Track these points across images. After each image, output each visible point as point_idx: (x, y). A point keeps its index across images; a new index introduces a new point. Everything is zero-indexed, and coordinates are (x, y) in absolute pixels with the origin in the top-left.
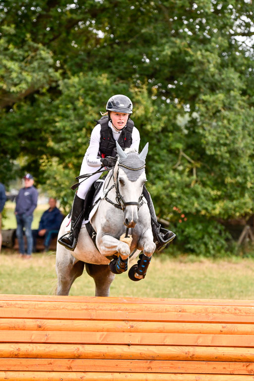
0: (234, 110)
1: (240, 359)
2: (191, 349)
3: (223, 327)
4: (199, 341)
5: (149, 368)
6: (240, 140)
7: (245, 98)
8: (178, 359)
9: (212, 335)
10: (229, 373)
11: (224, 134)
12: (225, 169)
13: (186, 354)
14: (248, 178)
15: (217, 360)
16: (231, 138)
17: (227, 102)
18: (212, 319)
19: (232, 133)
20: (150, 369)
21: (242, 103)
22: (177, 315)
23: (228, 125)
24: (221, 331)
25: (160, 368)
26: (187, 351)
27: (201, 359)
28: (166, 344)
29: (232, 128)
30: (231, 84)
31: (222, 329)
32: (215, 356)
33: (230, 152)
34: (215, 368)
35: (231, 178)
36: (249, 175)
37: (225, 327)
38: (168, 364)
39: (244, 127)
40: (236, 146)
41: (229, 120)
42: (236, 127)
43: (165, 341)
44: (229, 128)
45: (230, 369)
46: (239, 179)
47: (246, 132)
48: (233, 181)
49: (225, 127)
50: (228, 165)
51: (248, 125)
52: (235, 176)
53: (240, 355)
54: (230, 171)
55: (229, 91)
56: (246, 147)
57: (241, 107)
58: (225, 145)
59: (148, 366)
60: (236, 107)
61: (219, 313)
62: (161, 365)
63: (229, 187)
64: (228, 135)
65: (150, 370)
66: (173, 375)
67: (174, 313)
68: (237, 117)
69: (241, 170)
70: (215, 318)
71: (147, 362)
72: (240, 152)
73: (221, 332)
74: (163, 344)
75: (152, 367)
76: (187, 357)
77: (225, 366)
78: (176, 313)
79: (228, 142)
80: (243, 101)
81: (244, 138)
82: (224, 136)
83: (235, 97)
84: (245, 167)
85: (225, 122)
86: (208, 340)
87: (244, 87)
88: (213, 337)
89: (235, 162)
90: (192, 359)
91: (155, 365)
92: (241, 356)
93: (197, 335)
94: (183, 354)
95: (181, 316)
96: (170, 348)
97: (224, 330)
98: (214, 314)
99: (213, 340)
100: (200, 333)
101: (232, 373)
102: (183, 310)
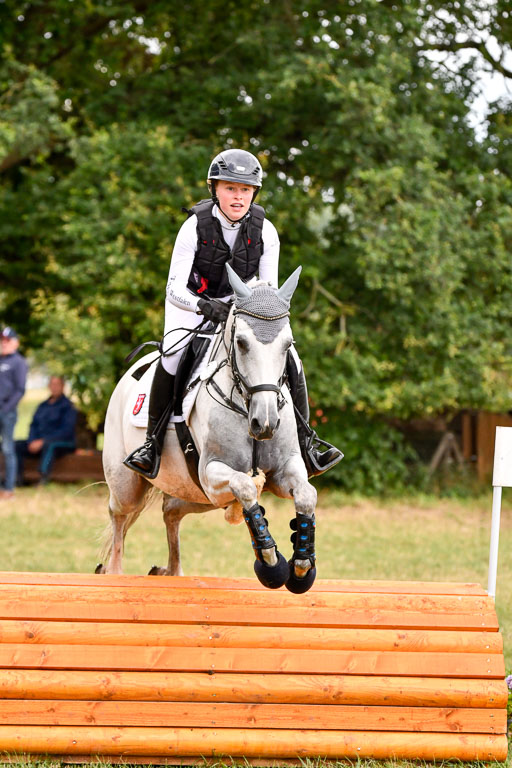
0: (423, 200)
1: (433, 702)
2: (335, 682)
3: (400, 637)
4: (351, 664)
5: (250, 719)
6: (434, 261)
7: (445, 176)
8: (308, 700)
9: (377, 653)
10: (412, 729)
11: (402, 248)
12: (406, 318)
13: (326, 690)
14: (451, 338)
15: (387, 702)
16: (416, 256)
17: (408, 184)
18: (377, 621)
19: (419, 247)
20: (253, 721)
21: (439, 186)
22: (306, 611)
23: (410, 231)
24: (396, 645)
25: (273, 718)
26: (326, 684)
27: (356, 702)
28: (285, 670)
29: (419, 237)
30: (418, 147)
31: (398, 642)
32: (384, 696)
33: (414, 284)
34: (383, 719)
35: (416, 338)
36: (453, 330)
37: (404, 637)
38: (288, 711)
39: (443, 235)
40: (427, 273)
41: (412, 221)
42: (428, 234)
43: (283, 665)
44: (413, 237)
45: (414, 722)
46: (433, 339)
47: (447, 246)
48: (421, 343)
49: (404, 234)
50: (411, 312)
51: (451, 230)
52: (425, 332)
53: (434, 692)
54: (414, 323)
55: (413, 160)
56: (447, 274)
57: (438, 194)
58: (404, 270)
59: (248, 715)
60: (428, 194)
61: (392, 609)
62: (275, 713)
63: (411, 355)
64: (410, 249)
65: (252, 724)
66: (298, 734)
67: (300, 608)
68: (428, 215)
69: (436, 320)
70: (383, 619)
71: (246, 708)
72: (434, 285)
73: (396, 647)
74: (278, 670)
75: (257, 717)
76: (328, 697)
77: (404, 715)
78: (306, 608)
79: (410, 264)
80: (442, 181)
81: (442, 256)
82: (402, 252)
83: (425, 174)
84: (444, 315)
85: (406, 224)
86: (370, 662)
87: (443, 155)
88: (379, 657)
89: (424, 305)
90: (338, 700)
91: (263, 713)
92: (436, 694)
93: (348, 653)
94: (319, 690)
95: (315, 615)
96: (292, 678)
97: (402, 642)
98: (382, 611)
99: (379, 663)
100: (354, 648)
101: (417, 729)
102: (320, 602)
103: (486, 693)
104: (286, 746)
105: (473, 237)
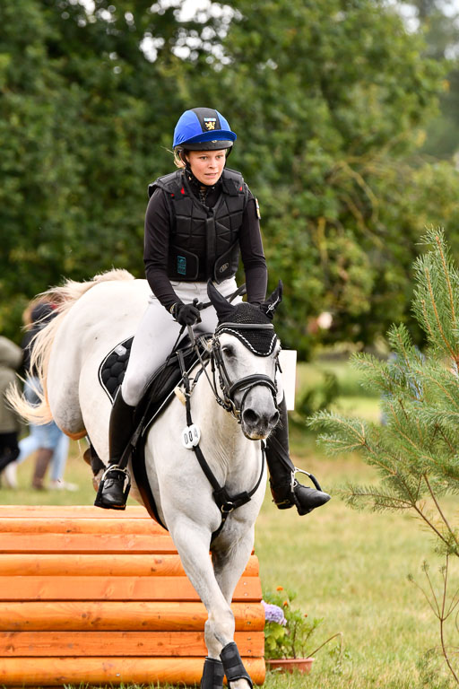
0: (32, 92)
1: (191, 626)
2: (94, 607)
3: (157, 562)
4: (108, 590)
5: (8, 648)
6: (47, 163)
7: (59, 63)
8: (67, 627)
9: (135, 578)
10: (170, 654)
11: (10, 148)
12: (14, 228)
13: (84, 616)
14: (68, 250)
15: (146, 627)
16: (28, 158)
17: (16, 74)
18: (134, 546)
19: (31, 147)
20: (11, 650)
21: (52, 76)
22: (62, 538)
23: (20, 129)
24: (153, 570)
25: (31, 646)
26: (85, 611)
27: (114, 627)
28: (42, 597)
29: (31, 134)
30: (27, 29)
31: (155, 566)
32: (143, 621)
33: (24, 190)
34: (142, 644)
35: (26, 250)
36: (68, 241)
37: (160, 562)
38: (46, 639)
39: (57, 133)
40: (39, 178)
41: (22, 117)
42: (40, 133)
43: (41, 592)
44: (22, 136)
45: (173, 646)
46: (44, 251)
47: (63, 145)
48: (31, 256)
49: (13, 132)
50: (20, 219)
51: (66, 125)
52: (36, 243)
53: (191, 616)
54: (24, 232)
55: (22, 46)
56: (63, 180)
57: (50, 85)
58: (13, 173)
59: (7, 644)
60: (39, 84)
61: (148, 534)
62: (34, 641)
63: (23, 270)
64: (21, 150)
65: (11, 652)
66: (57, 661)
67: (56, 535)
68: (41, 110)
69: (49, 229)
70: (138, 544)
71: (5, 636)
72: (47, 191)
73: (153, 572)
74: (36, 597)
75: (16, 646)
76: (86, 624)
77: (163, 641)
78: (61, 535)
79: (20, 167)
80: (53, 69)
81: (58, 156)
82: (10, 154)
83: (36, 62)
84: (60, 225)
85: (15, 120)
86: (127, 587)
87: (57, 36)
88: (137, 582)
89: (35, 213)
90: (97, 627)
91: (22, 640)
92: (194, 619)
93: (106, 578)
94: (77, 617)
95: (72, 541)
96: (50, 605)
97: (159, 567)
98: (138, 536)
99: (137, 587)
100: (111, 574)
101: (175, 654)
102: (75, 529)
103: (244, 616)
104: (45, 674)
105: (90, 133)
